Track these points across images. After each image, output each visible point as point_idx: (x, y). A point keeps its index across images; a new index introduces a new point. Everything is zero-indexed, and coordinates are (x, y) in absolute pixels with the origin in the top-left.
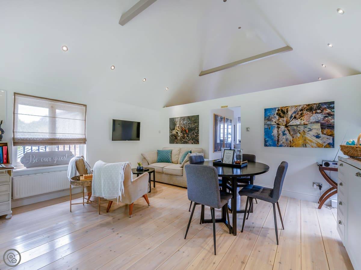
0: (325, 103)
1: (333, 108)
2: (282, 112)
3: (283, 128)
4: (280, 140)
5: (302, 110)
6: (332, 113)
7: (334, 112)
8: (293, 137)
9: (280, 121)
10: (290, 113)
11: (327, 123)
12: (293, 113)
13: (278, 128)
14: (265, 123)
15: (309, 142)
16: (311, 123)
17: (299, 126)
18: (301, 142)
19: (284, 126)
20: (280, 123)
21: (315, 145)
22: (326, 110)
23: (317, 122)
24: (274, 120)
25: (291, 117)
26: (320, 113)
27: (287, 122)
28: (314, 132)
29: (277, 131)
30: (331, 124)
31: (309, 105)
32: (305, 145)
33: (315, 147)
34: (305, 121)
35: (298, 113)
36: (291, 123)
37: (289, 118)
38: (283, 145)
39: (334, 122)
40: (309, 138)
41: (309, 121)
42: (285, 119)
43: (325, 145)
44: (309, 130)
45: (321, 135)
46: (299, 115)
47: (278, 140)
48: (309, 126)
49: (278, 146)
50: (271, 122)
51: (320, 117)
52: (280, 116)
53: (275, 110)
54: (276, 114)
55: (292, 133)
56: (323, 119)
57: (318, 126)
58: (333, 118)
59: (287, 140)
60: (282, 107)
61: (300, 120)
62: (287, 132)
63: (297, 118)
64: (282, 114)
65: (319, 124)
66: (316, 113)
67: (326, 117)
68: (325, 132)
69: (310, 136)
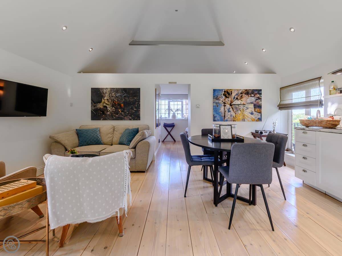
0: (256, 90)
1: (261, 94)
2: (227, 93)
3: (228, 106)
4: (226, 116)
5: (241, 93)
6: (260, 97)
7: (261, 96)
8: (236, 114)
9: (226, 100)
10: (233, 95)
11: (257, 104)
12: (235, 95)
13: (225, 106)
14: (214, 102)
15: (246, 117)
16: (248, 103)
17: (239, 105)
18: (241, 117)
19: (229, 104)
20: (226, 102)
21: (250, 120)
22: (257, 95)
23: (252, 103)
24: (221, 100)
25: (234, 98)
26: (254, 96)
27: (231, 101)
28: (249, 110)
29: (223, 109)
30: (259, 105)
31: (246, 90)
32: (244, 120)
33: (250, 121)
34: (244, 102)
35: (239, 96)
36: (234, 103)
38: (228, 120)
39: (261, 104)
40: (246, 114)
41: (246, 102)
42: (230, 99)
43: (256, 119)
44: (247, 108)
45: (254, 112)
46: (240, 97)
48: (246, 106)
49: (224, 121)
50: (219, 101)
51: (253, 99)
52: (226, 97)
53: (222, 91)
54: (223, 95)
55: (235, 110)
56: (255, 101)
57: (252, 106)
58: (261, 101)
59: (231, 116)
60: (228, 90)
61: (240, 100)
62: (231, 110)
63: (238, 99)
64: (227, 95)
65: (253, 105)
66: (251, 96)
67: (257, 100)
68: (256, 111)
69: (247, 113)
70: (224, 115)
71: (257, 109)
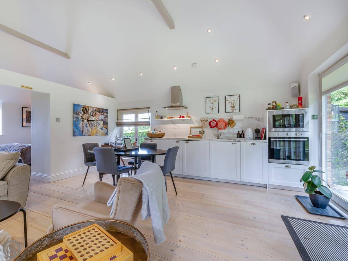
0: (105, 109)
1: (107, 113)
2: (85, 110)
3: (85, 121)
4: (84, 131)
5: (95, 111)
6: (107, 116)
8: (91, 129)
9: (84, 116)
10: (90, 111)
13: (83, 121)
14: (74, 116)
15: (98, 132)
16: (100, 120)
17: (94, 121)
18: (95, 132)
20: (84, 118)
21: (101, 134)
23: (102, 120)
24: (80, 115)
27: (88, 117)
28: (100, 126)
29: (82, 124)
30: (106, 122)
31: (98, 108)
32: (97, 135)
36: (90, 119)
37: (89, 115)
38: (86, 134)
39: (108, 121)
40: (99, 130)
41: (98, 119)
42: (87, 115)
43: (105, 133)
44: (99, 124)
45: (104, 128)
46: (94, 114)
47: (83, 131)
48: (99, 122)
49: (83, 136)
50: (78, 116)
51: (103, 117)
52: (84, 113)
54: (81, 110)
55: (91, 126)
58: (107, 118)
59: (88, 131)
60: (86, 106)
61: (94, 117)
62: (88, 125)
64: (85, 111)
65: (103, 121)
66: (102, 114)
67: (105, 117)
68: (105, 127)
69: (99, 128)
70: (82, 130)
71: (105, 125)
